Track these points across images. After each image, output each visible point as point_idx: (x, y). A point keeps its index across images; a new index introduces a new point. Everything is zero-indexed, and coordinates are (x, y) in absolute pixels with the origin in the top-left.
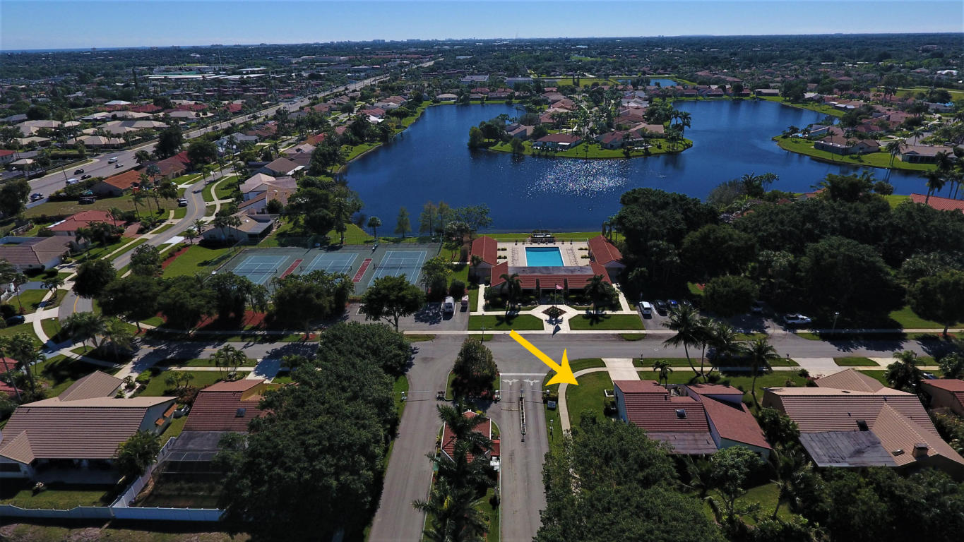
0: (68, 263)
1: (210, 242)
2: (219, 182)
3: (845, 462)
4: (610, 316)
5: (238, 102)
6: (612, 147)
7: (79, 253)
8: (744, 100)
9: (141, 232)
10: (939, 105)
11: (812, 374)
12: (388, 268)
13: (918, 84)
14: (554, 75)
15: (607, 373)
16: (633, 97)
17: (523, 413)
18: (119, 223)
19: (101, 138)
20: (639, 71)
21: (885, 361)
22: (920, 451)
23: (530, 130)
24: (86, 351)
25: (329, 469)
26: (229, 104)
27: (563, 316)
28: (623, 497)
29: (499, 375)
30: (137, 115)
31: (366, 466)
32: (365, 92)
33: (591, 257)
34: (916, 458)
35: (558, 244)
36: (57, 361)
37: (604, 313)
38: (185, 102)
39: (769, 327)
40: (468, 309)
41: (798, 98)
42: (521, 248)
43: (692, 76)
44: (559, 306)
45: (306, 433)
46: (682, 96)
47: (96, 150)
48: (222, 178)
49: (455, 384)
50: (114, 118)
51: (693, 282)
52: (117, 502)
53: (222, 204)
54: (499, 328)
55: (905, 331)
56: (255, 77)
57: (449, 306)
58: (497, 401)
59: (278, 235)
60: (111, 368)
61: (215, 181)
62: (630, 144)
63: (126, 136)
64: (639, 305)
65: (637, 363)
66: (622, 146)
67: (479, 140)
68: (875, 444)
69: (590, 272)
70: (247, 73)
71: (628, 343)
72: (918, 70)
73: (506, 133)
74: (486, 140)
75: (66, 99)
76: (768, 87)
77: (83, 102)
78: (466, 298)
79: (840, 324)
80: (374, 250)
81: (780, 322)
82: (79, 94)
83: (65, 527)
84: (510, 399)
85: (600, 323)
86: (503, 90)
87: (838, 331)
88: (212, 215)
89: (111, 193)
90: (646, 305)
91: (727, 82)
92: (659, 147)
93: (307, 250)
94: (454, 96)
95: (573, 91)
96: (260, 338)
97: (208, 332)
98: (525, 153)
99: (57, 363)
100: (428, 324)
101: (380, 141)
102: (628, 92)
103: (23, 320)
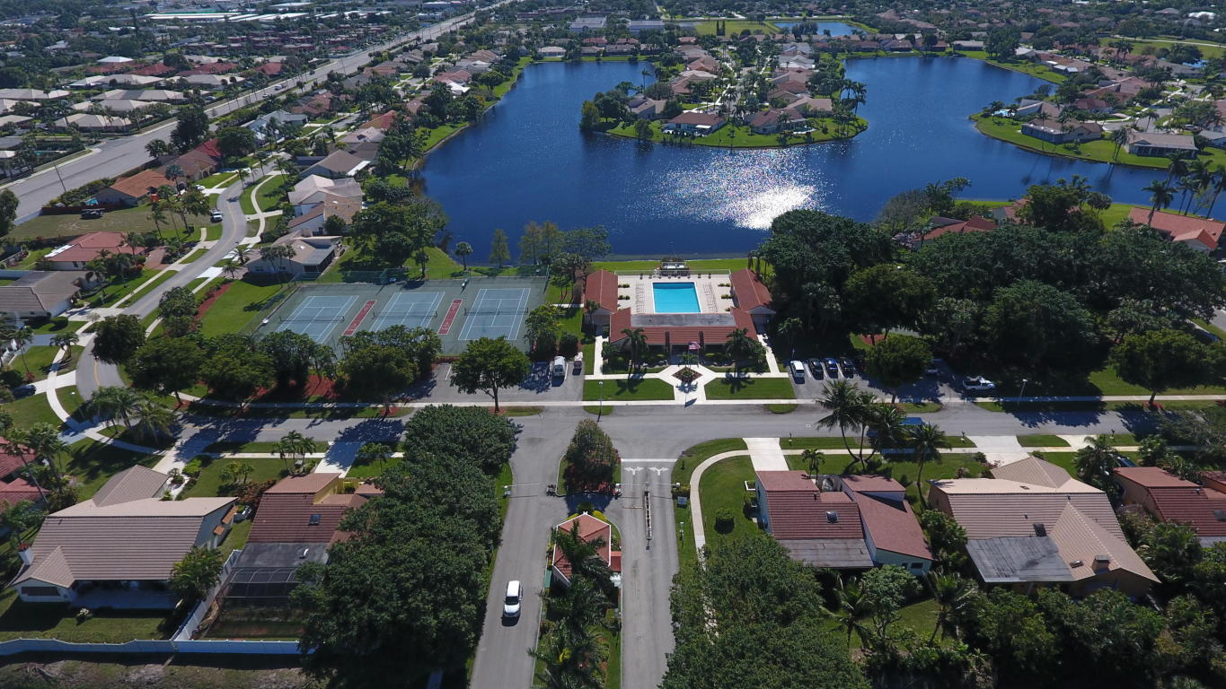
0: (80, 307)
1: (257, 277)
2: (259, 186)
3: (1017, 576)
4: (754, 380)
5: (276, 59)
6: (765, 132)
7: (92, 293)
8: (938, 56)
9: (167, 260)
10: (1186, 67)
11: (990, 459)
12: (482, 313)
13: (1162, 33)
14: (691, 16)
15: (748, 458)
16: (794, 53)
17: (648, 512)
18: (139, 250)
19: (100, 117)
20: (804, 10)
21: (1077, 441)
22: (1101, 565)
23: (660, 105)
24: (117, 433)
25: (426, 607)
26: (264, 62)
27: (697, 380)
28: (759, 639)
29: (620, 461)
30: (143, 80)
31: (468, 599)
32: (443, 43)
33: (733, 297)
34: (1095, 572)
35: (693, 278)
36: (84, 446)
37: (747, 376)
38: (205, 59)
39: (944, 394)
40: (583, 371)
41: (1008, 55)
42: (648, 283)
43: (872, 18)
44: (693, 367)
45: (396, 563)
46: (858, 50)
47: (97, 134)
48: (265, 177)
49: (567, 474)
50: (113, 85)
51: (857, 333)
52: (178, 634)
53: (267, 219)
54: (619, 397)
55: (1105, 399)
56: (295, 18)
57: (560, 369)
58: (617, 496)
59: (342, 265)
60: (151, 455)
61: (255, 184)
62: (788, 126)
63: (132, 114)
64: (790, 365)
65: (785, 444)
66: (778, 130)
67: (595, 121)
68: (1051, 553)
69: (732, 323)
70: (284, 12)
71: (774, 417)
72: (1165, 11)
73: (629, 110)
74: (604, 120)
75: (45, 54)
76: (969, 38)
77: (70, 58)
78: (579, 357)
79: (1030, 391)
80: (464, 288)
81: (957, 388)
82: (61, 45)
83: (121, 663)
84: (634, 494)
85: (742, 390)
86: (624, 40)
87: (1025, 399)
88: (255, 235)
89: (123, 203)
90: (798, 365)
91: (916, 30)
92: (825, 131)
93: (380, 287)
94: (561, 49)
95: (717, 44)
96: (329, 413)
97: (265, 405)
98: (654, 139)
99: (83, 450)
100: (535, 392)
101: (465, 120)
102: (789, 45)
103: (33, 390)
